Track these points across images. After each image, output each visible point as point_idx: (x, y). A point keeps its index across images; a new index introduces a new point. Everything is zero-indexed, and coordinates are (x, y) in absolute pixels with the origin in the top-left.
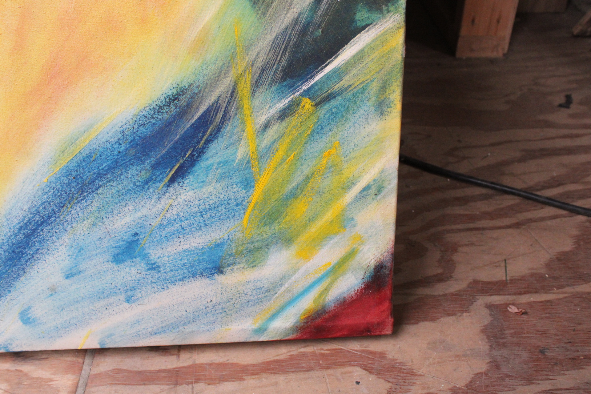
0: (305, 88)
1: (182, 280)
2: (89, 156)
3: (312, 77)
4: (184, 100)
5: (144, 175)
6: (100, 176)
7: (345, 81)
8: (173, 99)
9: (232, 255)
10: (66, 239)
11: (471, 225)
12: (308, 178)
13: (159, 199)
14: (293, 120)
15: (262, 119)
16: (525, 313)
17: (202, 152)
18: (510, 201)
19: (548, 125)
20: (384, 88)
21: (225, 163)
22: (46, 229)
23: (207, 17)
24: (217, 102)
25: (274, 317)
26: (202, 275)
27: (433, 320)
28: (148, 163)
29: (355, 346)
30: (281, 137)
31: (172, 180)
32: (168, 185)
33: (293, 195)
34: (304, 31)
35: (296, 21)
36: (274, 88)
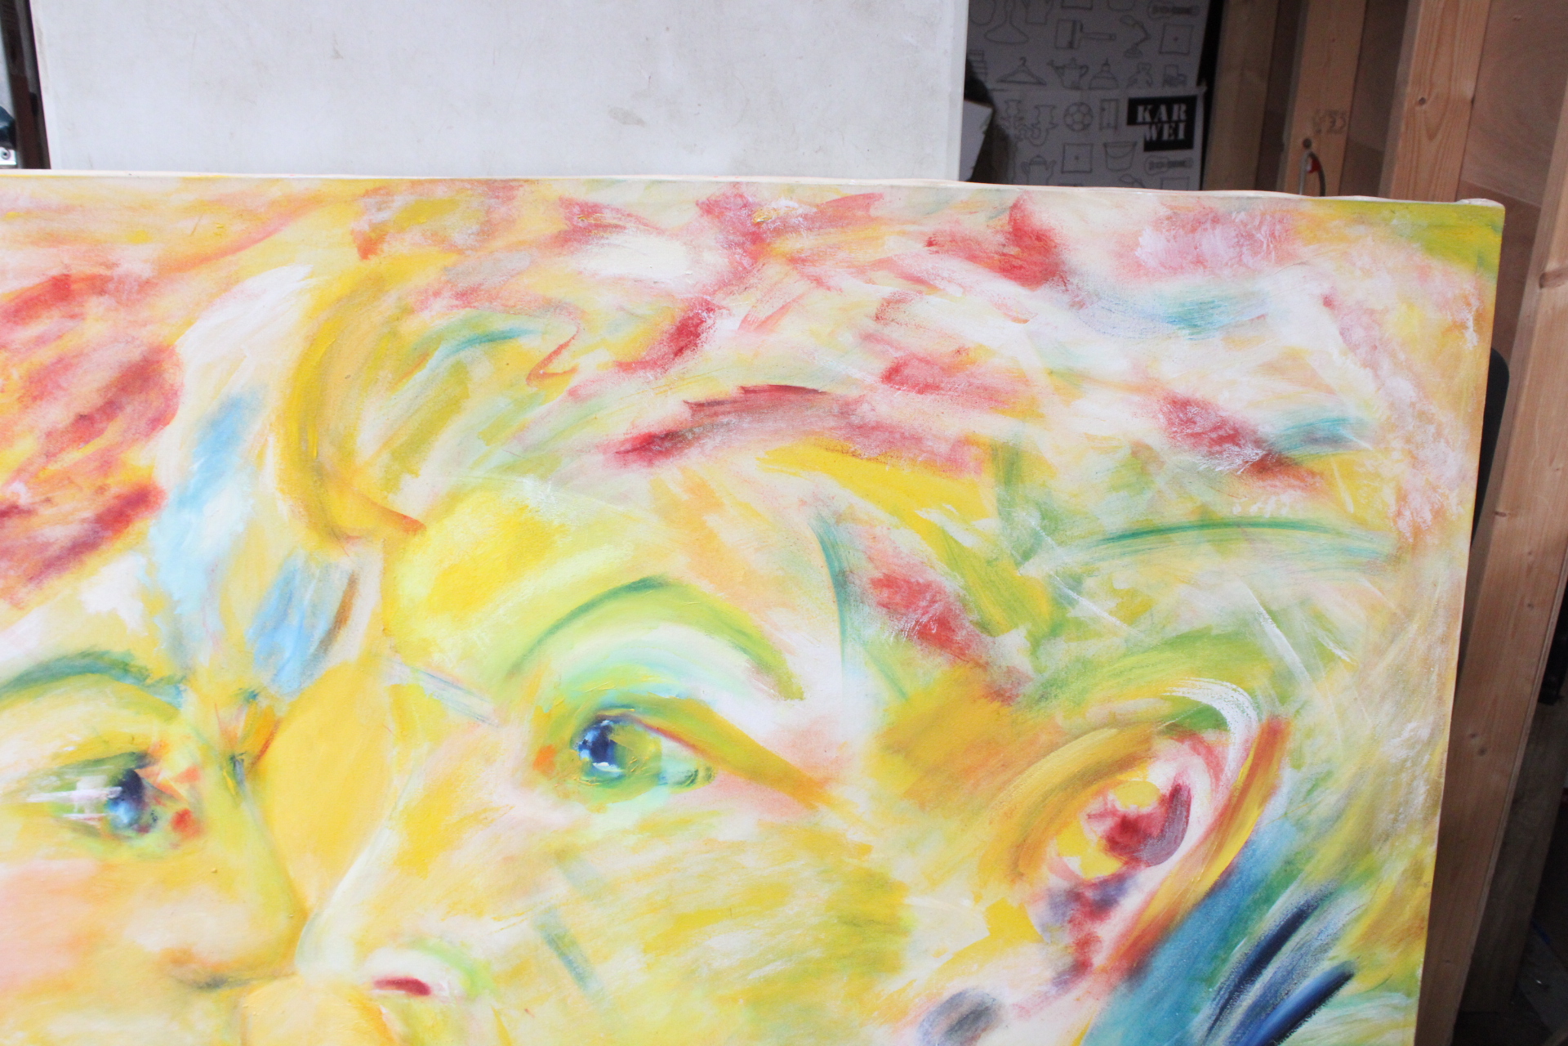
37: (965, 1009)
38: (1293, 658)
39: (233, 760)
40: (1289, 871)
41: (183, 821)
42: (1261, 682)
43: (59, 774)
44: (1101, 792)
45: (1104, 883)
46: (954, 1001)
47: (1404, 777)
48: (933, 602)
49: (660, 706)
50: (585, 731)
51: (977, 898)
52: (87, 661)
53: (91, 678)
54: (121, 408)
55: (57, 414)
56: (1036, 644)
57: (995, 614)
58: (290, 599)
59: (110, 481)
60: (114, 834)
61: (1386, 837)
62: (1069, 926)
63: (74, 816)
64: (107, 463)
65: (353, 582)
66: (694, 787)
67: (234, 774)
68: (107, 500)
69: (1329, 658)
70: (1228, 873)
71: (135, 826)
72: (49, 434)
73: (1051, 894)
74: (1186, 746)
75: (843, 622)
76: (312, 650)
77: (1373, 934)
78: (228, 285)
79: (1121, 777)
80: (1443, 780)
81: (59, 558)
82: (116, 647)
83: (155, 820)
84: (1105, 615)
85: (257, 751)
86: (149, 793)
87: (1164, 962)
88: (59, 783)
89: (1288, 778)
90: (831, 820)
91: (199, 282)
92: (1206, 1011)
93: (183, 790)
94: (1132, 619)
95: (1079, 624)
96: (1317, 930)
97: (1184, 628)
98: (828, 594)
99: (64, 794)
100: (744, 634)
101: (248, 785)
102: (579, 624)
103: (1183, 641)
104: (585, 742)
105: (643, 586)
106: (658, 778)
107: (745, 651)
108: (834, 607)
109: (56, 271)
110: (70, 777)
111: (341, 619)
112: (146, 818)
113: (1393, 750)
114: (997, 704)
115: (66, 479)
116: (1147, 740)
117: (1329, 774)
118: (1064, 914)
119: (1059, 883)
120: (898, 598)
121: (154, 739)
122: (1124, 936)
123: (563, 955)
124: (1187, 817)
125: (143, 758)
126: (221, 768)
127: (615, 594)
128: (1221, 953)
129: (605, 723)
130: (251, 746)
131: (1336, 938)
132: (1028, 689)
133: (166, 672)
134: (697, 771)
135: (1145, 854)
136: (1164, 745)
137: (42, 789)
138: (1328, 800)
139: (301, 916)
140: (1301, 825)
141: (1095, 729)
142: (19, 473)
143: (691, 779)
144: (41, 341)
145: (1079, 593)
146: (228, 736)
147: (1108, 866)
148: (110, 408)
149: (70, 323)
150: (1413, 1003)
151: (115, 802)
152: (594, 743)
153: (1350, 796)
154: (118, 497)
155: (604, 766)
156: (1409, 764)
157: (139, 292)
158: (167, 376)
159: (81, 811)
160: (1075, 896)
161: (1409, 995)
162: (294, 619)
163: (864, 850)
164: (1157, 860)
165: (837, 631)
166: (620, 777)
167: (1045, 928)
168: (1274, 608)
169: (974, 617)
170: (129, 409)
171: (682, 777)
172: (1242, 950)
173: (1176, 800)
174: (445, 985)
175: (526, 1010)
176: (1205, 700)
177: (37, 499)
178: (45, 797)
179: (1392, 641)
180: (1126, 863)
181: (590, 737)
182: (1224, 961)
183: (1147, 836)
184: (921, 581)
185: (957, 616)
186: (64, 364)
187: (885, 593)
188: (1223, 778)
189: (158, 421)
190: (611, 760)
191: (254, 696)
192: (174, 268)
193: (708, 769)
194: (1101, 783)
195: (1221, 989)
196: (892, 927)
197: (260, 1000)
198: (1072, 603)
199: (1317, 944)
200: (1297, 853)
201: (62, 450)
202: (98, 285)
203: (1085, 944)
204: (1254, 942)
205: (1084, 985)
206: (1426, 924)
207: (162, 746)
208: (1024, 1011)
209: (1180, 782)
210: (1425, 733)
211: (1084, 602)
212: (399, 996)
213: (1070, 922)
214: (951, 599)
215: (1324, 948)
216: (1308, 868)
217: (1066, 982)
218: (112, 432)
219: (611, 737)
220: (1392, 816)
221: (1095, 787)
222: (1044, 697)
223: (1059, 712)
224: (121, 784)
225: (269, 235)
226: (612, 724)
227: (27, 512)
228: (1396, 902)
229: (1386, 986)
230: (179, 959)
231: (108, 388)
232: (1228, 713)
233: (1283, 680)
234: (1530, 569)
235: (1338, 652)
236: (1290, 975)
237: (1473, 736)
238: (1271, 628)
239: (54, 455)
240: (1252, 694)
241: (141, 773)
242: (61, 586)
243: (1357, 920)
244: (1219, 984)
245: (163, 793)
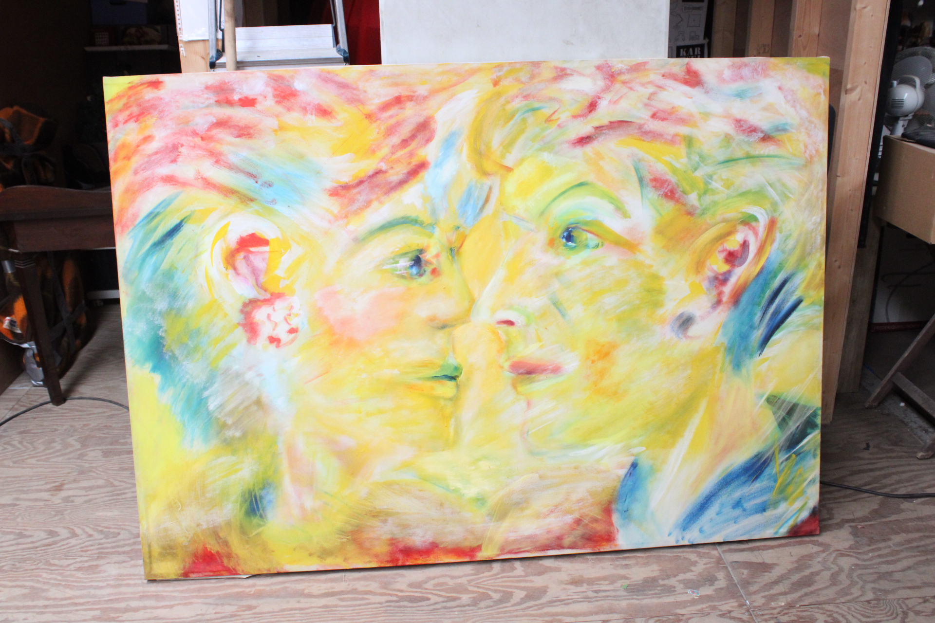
0: (793, 451)
1: (753, 514)
2: (731, 473)
3: (795, 448)
4: (759, 456)
5: (746, 479)
6: (733, 480)
7: (805, 449)
8: (756, 456)
9: (769, 505)
10: (719, 501)
11: (836, 501)
12: (793, 479)
13: (749, 486)
14: (790, 461)
15: (781, 461)
16: (863, 528)
17: (763, 471)
18: (849, 492)
19: (861, 459)
20: (815, 450)
21: (769, 474)
22: (713, 498)
23: (768, 433)
24: (768, 456)
25: (780, 528)
26: (759, 513)
27: (831, 531)
28: (747, 475)
29: (807, 539)
30: (786, 466)
31: (754, 481)
32: (752, 482)
33: (789, 484)
34: (794, 435)
35: (791, 433)
36: (785, 452)
37: (684, 318)
38: (777, 198)
39: (451, 249)
40: (781, 267)
41: (434, 271)
42: (768, 206)
43: (393, 259)
44: (722, 244)
45: (724, 274)
46: (681, 316)
47: (813, 235)
48: (668, 185)
49: (587, 223)
50: (564, 232)
51: (686, 280)
52: (403, 220)
53: (404, 225)
54: (416, 137)
55: (396, 140)
56: (700, 197)
57: (687, 188)
58: (471, 195)
59: (412, 160)
60: (411, 277)
61: (810, 254)
62: (715, 288)
63: (398, 272)
64: (411, 155)
65: (490, 188)
66: (598, 248)
67: (451, 254)
68: (412, 166)
69: (788, 198)
70: (762, 269)
71: (418, 274)
72: (393, 147)
73: (709, 278)
74: (747, 228)
75: (642, 193)
76: (477, 211)
77: (808, 287)
78: (452, 96)
79: (728, 238)
80: (825, 235)
81: (395, 186)
82: (413, 214)
83: (425, 271)
84: (720, 187)
85: (459, 245)
86: (423, 263)
87: (745, 299)
88: (393, 262)
89: (778, 236)
90: (640, 257)
91: (443, 95)
92: (759, 314)
93: (434, 261)
94: (728, 188)
95: (712, 190)
96: (791, 286)
97: (744, 190)
98: (636, 184)
99: (395, 265)
100: (611, 198)
101: (456, 258)
102: (561, 198)
103: (744, 194)
104: (564, 236)
105: (581, 184)
106: (587, 246)
107: (613, 204)
108: (639, 188)
109: (397, 95)
110: (397, 259)
111: (487, 200)
112: (422, 271)
113: (809, 226)
114: (689, 217)
115: (398, 161)
116: (735, 226)
117: (790, 235)
118: (713, 284)
119: (710, 274)
120: (658, 185)
121: (425, 244)
122: (732, 291)
123: (558, 308)
124: (749, 250)
125: (421, 251)
126: (447, 253)
127: (573, 188)
128: (762, 295)
129: (570, 229)
130: (457, 245)
131: (797, 288)
132: (698, 211)
133: (430, 222)
134: (599, 244)
135: (736, 263)
136: (740, 227)
137: (387, 264)
138: (791, 243)
139: (472, 301)
140: (783, 252)
141: (719, 223)
142: (383, 159)
143: (597, 246)
144: (391, 117)
145: (712, 180)
146: (450, 242)
147: (725, 268)
148: (413, 137)
149: (401, 111)
150: (822, 308)
151: (412, 267)
152: (567, 236)
153: (797, 241)
154: (415, 165)
155: (570, 243)
156: (814, 230)
157: (423, 100)
158: (432, 126)
159: (400, 270)
160: (716, 278)
161: (820, 306)
162: (472, 202)
163: (651, 266)
164: (741, 265)
165: (640, 196)
166: (575, 247)
167: (708, 289)
168: (770, 182)
169: (681, 189)
170: (419, 137)
171: (594, 246)
172: (768, 293)
173: (745, 245)
174: (519, 321)
175: (546, 328)
176: (752, 212)
177: (388, 168)
178: (388, 267)
179: (806, 191)
180: (731, 266)
181: (565, 234)
182: (763, 298)
183: (737, 257)
184: (665, 179)
185: (676, 189)
186: (398, 124)
187: (654, 183)
188: (759, 237)
189: (429, 140)
190: (572, 242)
191: (458, 228)
192: (434, 92)
193: (602, 242)
194: (722, 240)
195: (763, 307)
196: (660, 291)
197: (459, 332)
198: (710, 183)
199: (791, 290)
200: (783, 261)
201: (397, 151)
202: (410, 98)
203: (720, 294)
204: (772, 291)
205: (721, 308)
206: (824, 282)
207: (428, 246)
208: (703, 318)
209: (746, 239)
210: (818, 220)
211: (713, 183)
212: (504, 326)
213: (715, 287)
214: (674, 184)
215: (793, 292)
216: (787, 265)
217: (715, 307)
218: (414, 145)
219: (572, 234)
220: (811, 247)
221: (720, 242)
222: (703, 214)
223: (708, 218)
224: (414, 260)
225: (465, 80)
226: (572, 230)
227: (385, 172)
228: (814, 275)
229: (813, 303)
230: (432, 319)
231: (412, 130)
232: (759, 216)
233: (774, 205)
234: (850, 196)
235: (790, 195)
236: (783, 301)
237: (836, 261)
238: (770, 189)
239: (394, 153)
240: (765, 210)
241: (420, 256)
242: (395, 195)
243: (803, 282)
244: (762, 306)
245: (428, 262)
